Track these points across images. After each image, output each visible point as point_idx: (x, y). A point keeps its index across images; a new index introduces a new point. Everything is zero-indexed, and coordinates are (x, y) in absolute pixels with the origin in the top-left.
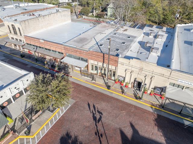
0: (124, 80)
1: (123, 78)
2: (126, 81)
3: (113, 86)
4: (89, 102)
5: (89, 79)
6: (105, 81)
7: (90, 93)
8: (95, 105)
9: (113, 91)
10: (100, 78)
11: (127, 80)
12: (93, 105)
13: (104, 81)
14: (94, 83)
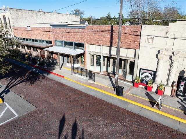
0: (154, 79)
1: (151, 74)
2: (158, 80)
3: (129, 90)
4: (66, 115)
5: (84, 78)
6: (112, 82)
7: (77, 99)
8: (78, 122)
9: (129, 99)
10: (103, 78)
11: (161, 78)
12: (72, 124)
13: (110, 82)
14: (91, 84)
